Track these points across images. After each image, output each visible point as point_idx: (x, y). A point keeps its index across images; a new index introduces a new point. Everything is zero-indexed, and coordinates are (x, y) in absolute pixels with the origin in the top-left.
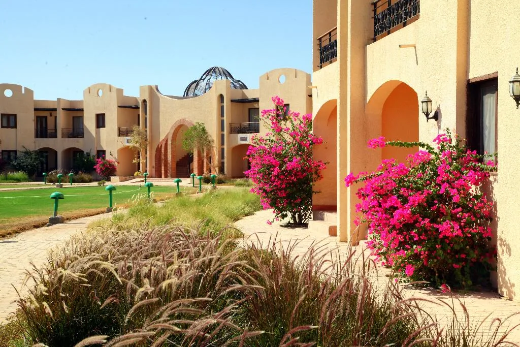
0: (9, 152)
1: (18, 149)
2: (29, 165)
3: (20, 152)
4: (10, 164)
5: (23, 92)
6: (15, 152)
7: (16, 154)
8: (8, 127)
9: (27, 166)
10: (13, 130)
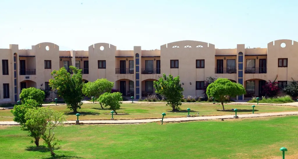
0: (282, 82)
1: (288, 80)
2: (293, 91)
3: (289, 82)
4: (282, 90)
5: (293, 44)
6: (286, 82)
7: (287, 83)
8: (283, 66)
9: (292, 91)
10: (286, 68)
